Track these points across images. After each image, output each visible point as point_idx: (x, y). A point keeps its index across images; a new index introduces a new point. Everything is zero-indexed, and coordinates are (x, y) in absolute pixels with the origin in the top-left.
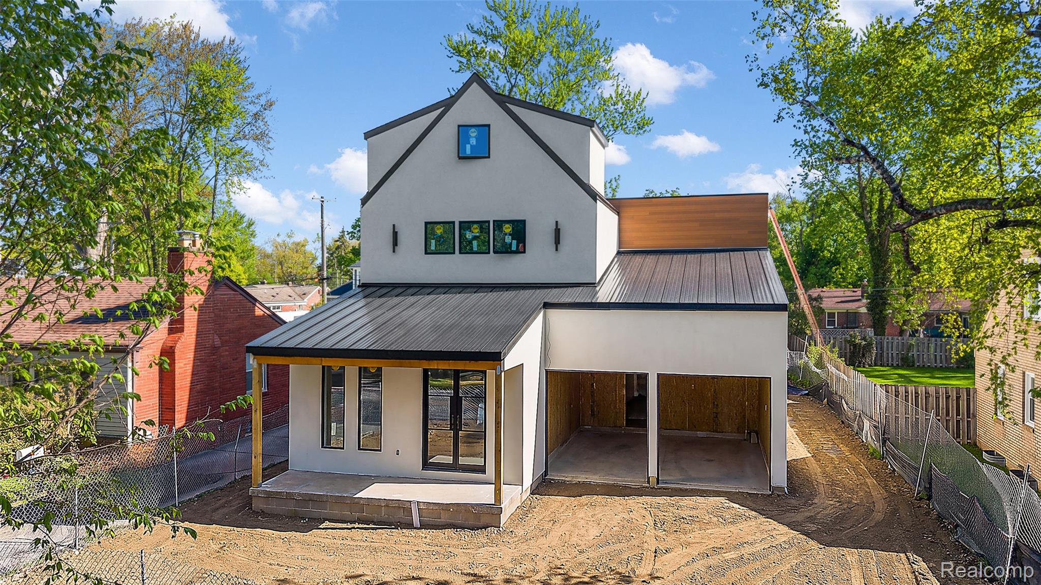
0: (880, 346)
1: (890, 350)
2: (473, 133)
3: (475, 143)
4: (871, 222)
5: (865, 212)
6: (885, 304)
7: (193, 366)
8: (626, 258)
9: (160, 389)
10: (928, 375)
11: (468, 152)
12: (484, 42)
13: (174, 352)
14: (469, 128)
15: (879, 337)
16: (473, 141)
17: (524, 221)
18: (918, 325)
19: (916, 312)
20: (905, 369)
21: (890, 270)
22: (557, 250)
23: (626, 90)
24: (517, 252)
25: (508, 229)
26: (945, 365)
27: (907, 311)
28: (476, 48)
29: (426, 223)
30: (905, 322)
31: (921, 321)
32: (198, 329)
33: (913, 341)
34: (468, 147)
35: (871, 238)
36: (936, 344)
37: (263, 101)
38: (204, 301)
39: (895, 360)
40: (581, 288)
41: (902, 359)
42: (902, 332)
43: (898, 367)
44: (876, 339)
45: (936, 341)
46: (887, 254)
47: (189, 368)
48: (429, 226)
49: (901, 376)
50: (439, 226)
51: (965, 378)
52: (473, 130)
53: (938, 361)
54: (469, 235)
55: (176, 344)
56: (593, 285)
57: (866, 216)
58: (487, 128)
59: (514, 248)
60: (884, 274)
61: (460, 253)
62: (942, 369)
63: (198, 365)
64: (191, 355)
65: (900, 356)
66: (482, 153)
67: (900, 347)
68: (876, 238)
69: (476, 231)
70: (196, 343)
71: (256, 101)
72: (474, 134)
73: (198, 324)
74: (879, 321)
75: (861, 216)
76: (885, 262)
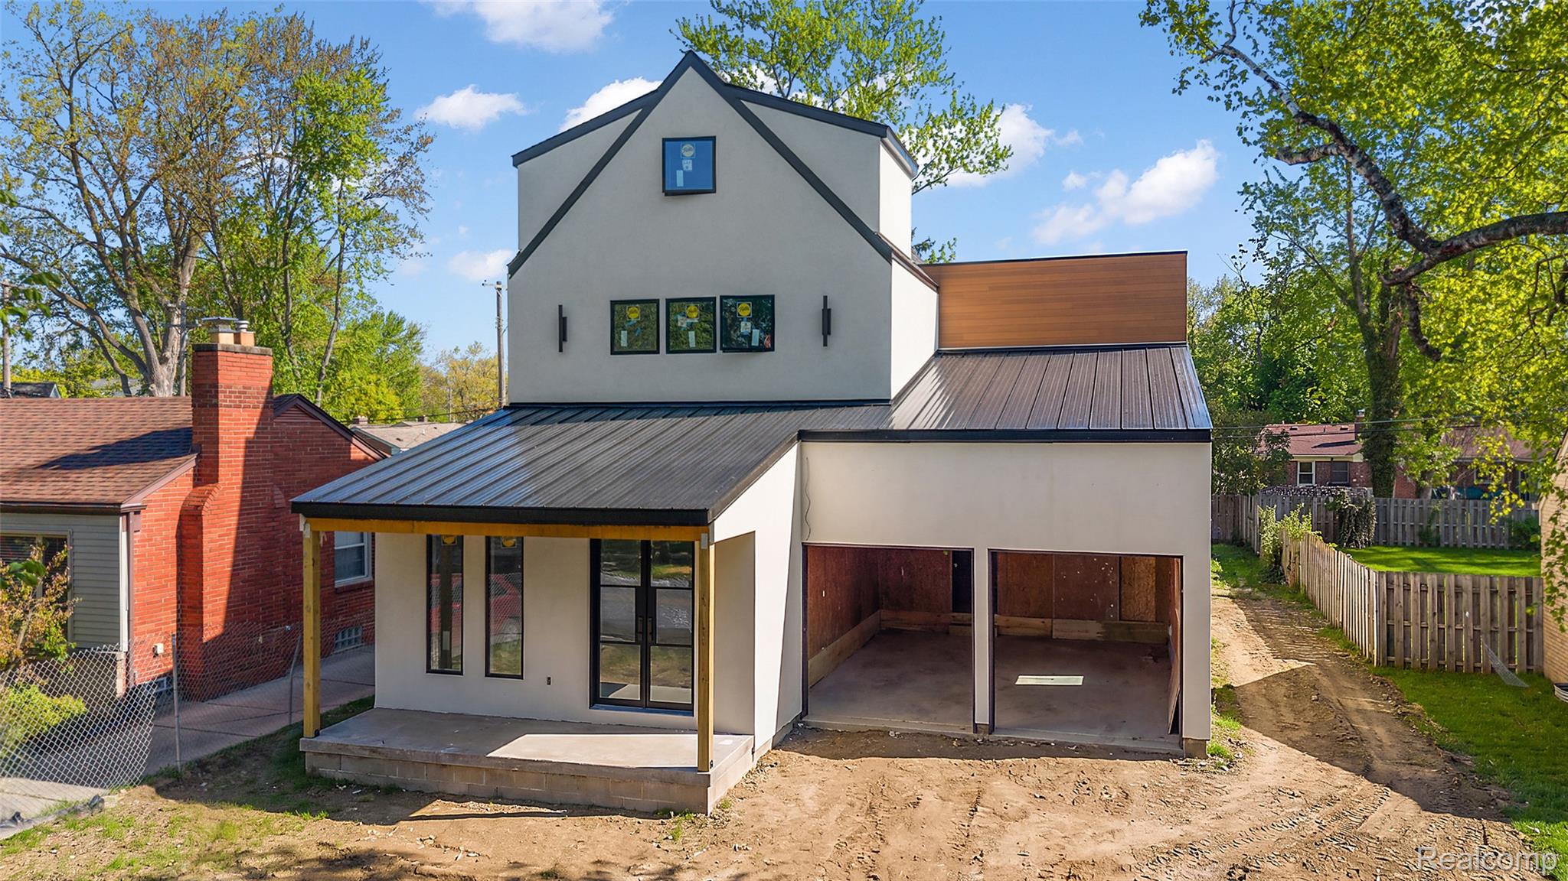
0: (1383, 513)
1: (1400, 519)
2: (688, 151)
3: (690, 168)
4: (1369, 313)
5: (1359, 298)
6: (1391, 445)
7: (237, 538)
8: (949, 361)
9: (179, 575)
10: (1464, 560)
11: (680, 182)
12: (738, 27)
13: (201, 516)
14: (682, 143)
15: (1381, 499)
16: (688, 165)
17: (772, 297)
18: (1447, 480)
19: (1444, 459)
20: (1425, 551)
21: (1399, 391)
22: (825, 344)
23: (968, 103)
24: (761, 349)
25: (745, 310)
26: (1490, 543)
27: (1429, 457)
28: (726, 36)
29: (613, 303)
30: (1425, 475)
31: (1451, 474)
32: (244, 478)
33: (1437, 506)
34: (680, 174)
35: (1370, 340)
36: (1476, 510)
37: (414, 136)
38: (256, 433)
39: (1408, 536)
40: (865, 408)
41: (1420, 534)
42: (1419, 491)
43: (1413, 547)
44: (1377, 502)
45: (1476, 505)
46: (1396, 366)
47: (229, 543)
48: (617, 306)
49: (1416, 561)
50: (633, 308)
51: (1523, 565)
52: (688, 146)
53: (1480, 538)
54: (682, 322)
55: (203, 502)
56: (884, 403)
57: (1360, 304)
58: (711, 142)
59: (755, 343)
60: (1389, 397)
61: (668, 352)
62: (1485, 551)
63: (243, 537)
64: (233, 521)
65: (1417, 529)
66: (703, 186)
67: (1417, 514)
68: (1377, 340)
69: (693, 313)
70: (242, 501)
71: (404, 137)
72: (691, 153)
73: (244, 470)
74: (1381, 474)
75: (1353, 305)
76: (1394, 378)
